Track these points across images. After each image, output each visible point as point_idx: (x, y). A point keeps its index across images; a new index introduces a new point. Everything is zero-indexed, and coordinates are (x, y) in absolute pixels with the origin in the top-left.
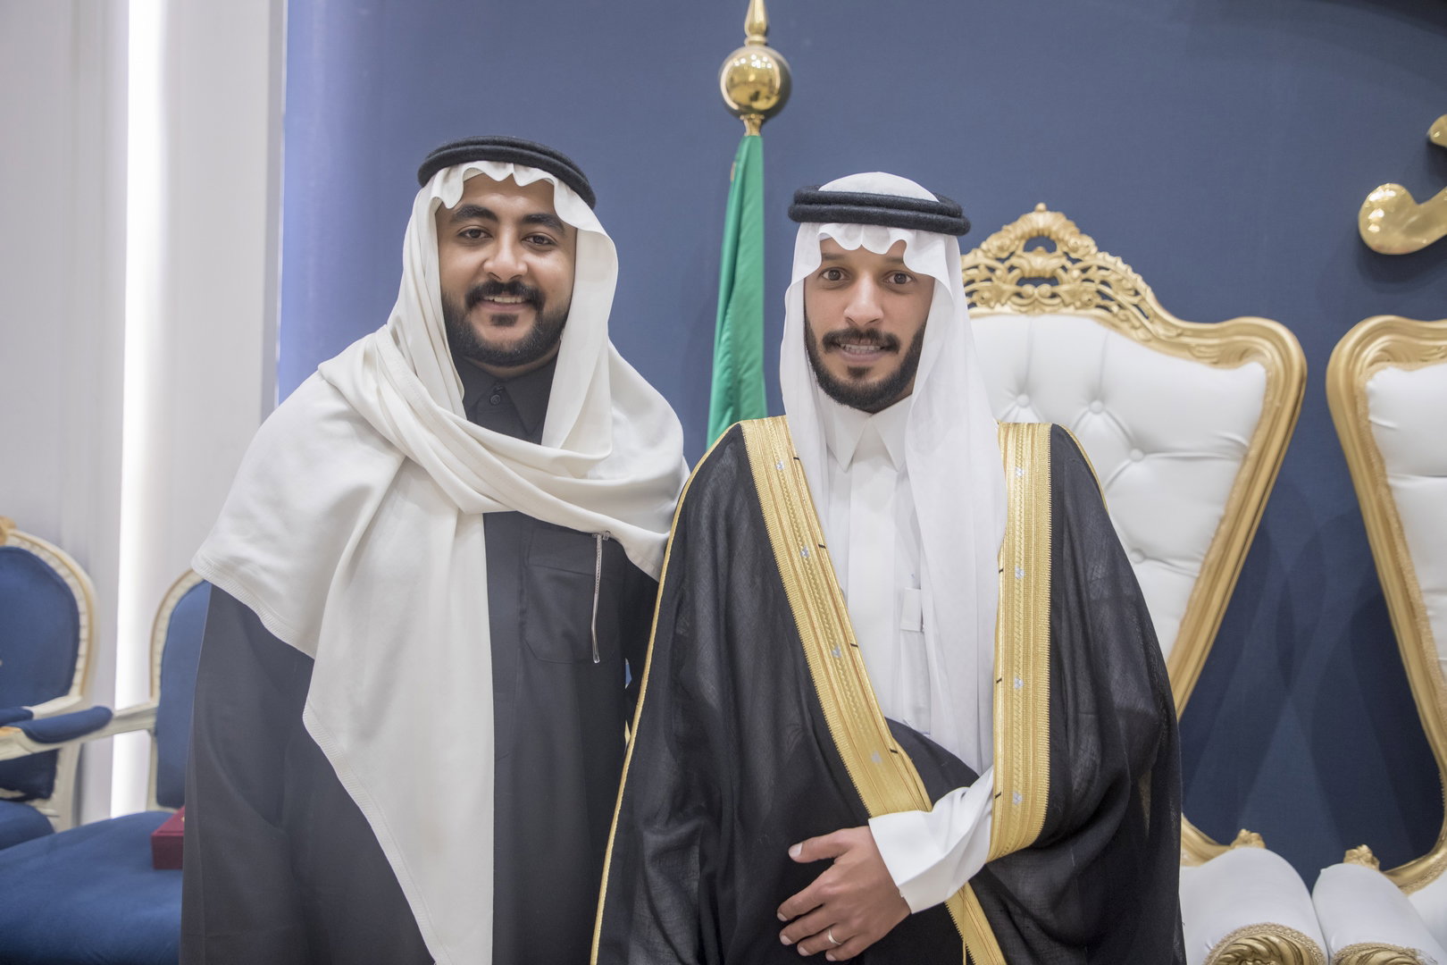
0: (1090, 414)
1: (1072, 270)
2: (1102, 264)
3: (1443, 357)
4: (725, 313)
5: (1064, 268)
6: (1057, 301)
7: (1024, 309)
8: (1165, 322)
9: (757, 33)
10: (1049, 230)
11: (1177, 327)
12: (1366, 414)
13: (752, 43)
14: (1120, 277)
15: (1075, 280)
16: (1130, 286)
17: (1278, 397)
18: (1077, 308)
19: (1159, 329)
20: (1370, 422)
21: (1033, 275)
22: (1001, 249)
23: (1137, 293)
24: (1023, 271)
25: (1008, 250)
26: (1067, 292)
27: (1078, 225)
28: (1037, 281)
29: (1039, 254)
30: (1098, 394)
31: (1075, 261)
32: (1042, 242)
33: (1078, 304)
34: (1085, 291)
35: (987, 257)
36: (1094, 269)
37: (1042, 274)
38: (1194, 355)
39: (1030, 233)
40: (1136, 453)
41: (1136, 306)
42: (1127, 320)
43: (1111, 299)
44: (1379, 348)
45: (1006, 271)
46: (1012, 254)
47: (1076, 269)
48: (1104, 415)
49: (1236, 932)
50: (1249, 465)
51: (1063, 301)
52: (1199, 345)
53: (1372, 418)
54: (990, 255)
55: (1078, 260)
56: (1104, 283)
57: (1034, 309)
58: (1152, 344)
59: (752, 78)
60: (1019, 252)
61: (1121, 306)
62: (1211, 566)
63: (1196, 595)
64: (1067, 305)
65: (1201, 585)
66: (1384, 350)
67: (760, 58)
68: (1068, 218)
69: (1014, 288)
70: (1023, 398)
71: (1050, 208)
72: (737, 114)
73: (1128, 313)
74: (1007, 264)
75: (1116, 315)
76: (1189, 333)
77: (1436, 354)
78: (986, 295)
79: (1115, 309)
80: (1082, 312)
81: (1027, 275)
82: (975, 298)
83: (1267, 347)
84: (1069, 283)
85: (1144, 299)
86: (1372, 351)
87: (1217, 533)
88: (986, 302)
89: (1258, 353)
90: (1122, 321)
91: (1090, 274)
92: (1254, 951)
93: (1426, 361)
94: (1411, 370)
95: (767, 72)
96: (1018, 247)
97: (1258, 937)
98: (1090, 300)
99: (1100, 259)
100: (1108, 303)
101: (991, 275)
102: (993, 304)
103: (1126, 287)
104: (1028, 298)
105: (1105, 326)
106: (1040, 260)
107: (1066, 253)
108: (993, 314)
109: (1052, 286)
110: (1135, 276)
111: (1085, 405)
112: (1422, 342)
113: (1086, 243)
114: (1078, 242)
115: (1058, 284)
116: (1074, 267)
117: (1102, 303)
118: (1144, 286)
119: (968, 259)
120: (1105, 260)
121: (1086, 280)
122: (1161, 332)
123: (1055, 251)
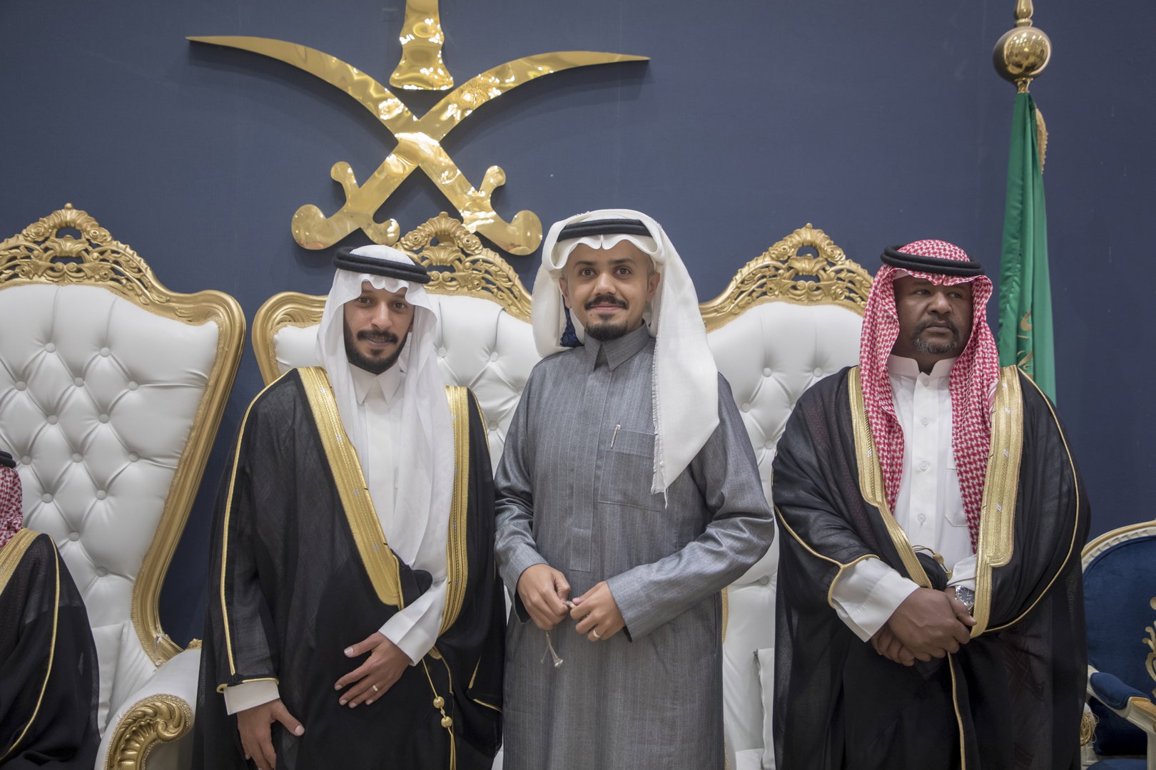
0: (100, 357)
1: (92, 253)
2: (115, 249)
5: (86, 250)
6: (82, 274)
7: (55, 280)
8: (159, 292)
10: (74, 221)
11: (166, 295)
12: (275, 356)
14: (128, 259)
15: (95, 259)
16: (135, 265)
17: (227, 344)
18: (96, 281)
19: (154, 297)
20: (277, 361)
21: (63, 255)
22: (37, 234)
23: (140, 271)
24: (55, 252)
25: (43, 235)
26: (89, 268)
27: (97, 221)
28: (66, 259)
29: (67, 241)
30: (104, 342)
31: (95, 246)
32: (68, 230)
33: (97, 277)
34: (102, 267)
35: (27, 240)
36: (109, 251)
37: (70, 255)
38: (177, 315)
39: (60, 225)
40: (132, 384)
41: (139, 280)
42: (133, 290)
43: (122, 275)
44: (283, 313)
45: (41, 251)
46: (47, 239)
47: (96, 252)
48: (110, 357)
49: (136, 704)
50: (209, 390)
51: (86, 275)
52: (179, 309)
53: (277, 359)
54: (29, 239)
55: (98, 246)
56: (116, 262)
57: (64, 280)
58: (148, 307)
60: (53, 238)
61: (128, 279)
62: (186, 461)
63: (176, 481)
64: (89, 278)
65: (179, 475)
66: (284, 314)
68: (90, 215)
69: (49, 264)
70: (50, 346)
71: (75, 207)
73: (134, 285)
74: (43, 246)
75: (124, 286)
76: (174, 300)
78: (26, 268)
79: (124, 281)
80: (100, 283)
81: (58, 255)
82: (17, 270)
83: (222, 312)
84: (90, 262)
85: (145, 275)
86: (279, 314)
87: (189, 439)
88: (26, 274)
89: (217, 315)
90: (129, 290)
91: (106, 256)
92: (145, 714)
94: (303, 328)
96: (51, 232)
97: (148, 704)
98: (105, 274)
99: (114, 245)
100: (119, 277)
101: (29, 254)
102: (31, 276)
103: (132, 266)
104: (59, 272)
105: (116, 294)
106: (69, 244)
107: (88, 240)
108: (30, 283)
109: (77, 264)
110: (139, 258)
111: (96, 350)
112: (314, 309)
113: (103, 234)
114: (98, 233)
115: (82, 262)
116: (94, 250)
117: (115, 277)
118: (145, 266)
119: (12, 242)
120: (117, 246)
121: (104, 260)
122: (156, 298)
123: (80, 238)
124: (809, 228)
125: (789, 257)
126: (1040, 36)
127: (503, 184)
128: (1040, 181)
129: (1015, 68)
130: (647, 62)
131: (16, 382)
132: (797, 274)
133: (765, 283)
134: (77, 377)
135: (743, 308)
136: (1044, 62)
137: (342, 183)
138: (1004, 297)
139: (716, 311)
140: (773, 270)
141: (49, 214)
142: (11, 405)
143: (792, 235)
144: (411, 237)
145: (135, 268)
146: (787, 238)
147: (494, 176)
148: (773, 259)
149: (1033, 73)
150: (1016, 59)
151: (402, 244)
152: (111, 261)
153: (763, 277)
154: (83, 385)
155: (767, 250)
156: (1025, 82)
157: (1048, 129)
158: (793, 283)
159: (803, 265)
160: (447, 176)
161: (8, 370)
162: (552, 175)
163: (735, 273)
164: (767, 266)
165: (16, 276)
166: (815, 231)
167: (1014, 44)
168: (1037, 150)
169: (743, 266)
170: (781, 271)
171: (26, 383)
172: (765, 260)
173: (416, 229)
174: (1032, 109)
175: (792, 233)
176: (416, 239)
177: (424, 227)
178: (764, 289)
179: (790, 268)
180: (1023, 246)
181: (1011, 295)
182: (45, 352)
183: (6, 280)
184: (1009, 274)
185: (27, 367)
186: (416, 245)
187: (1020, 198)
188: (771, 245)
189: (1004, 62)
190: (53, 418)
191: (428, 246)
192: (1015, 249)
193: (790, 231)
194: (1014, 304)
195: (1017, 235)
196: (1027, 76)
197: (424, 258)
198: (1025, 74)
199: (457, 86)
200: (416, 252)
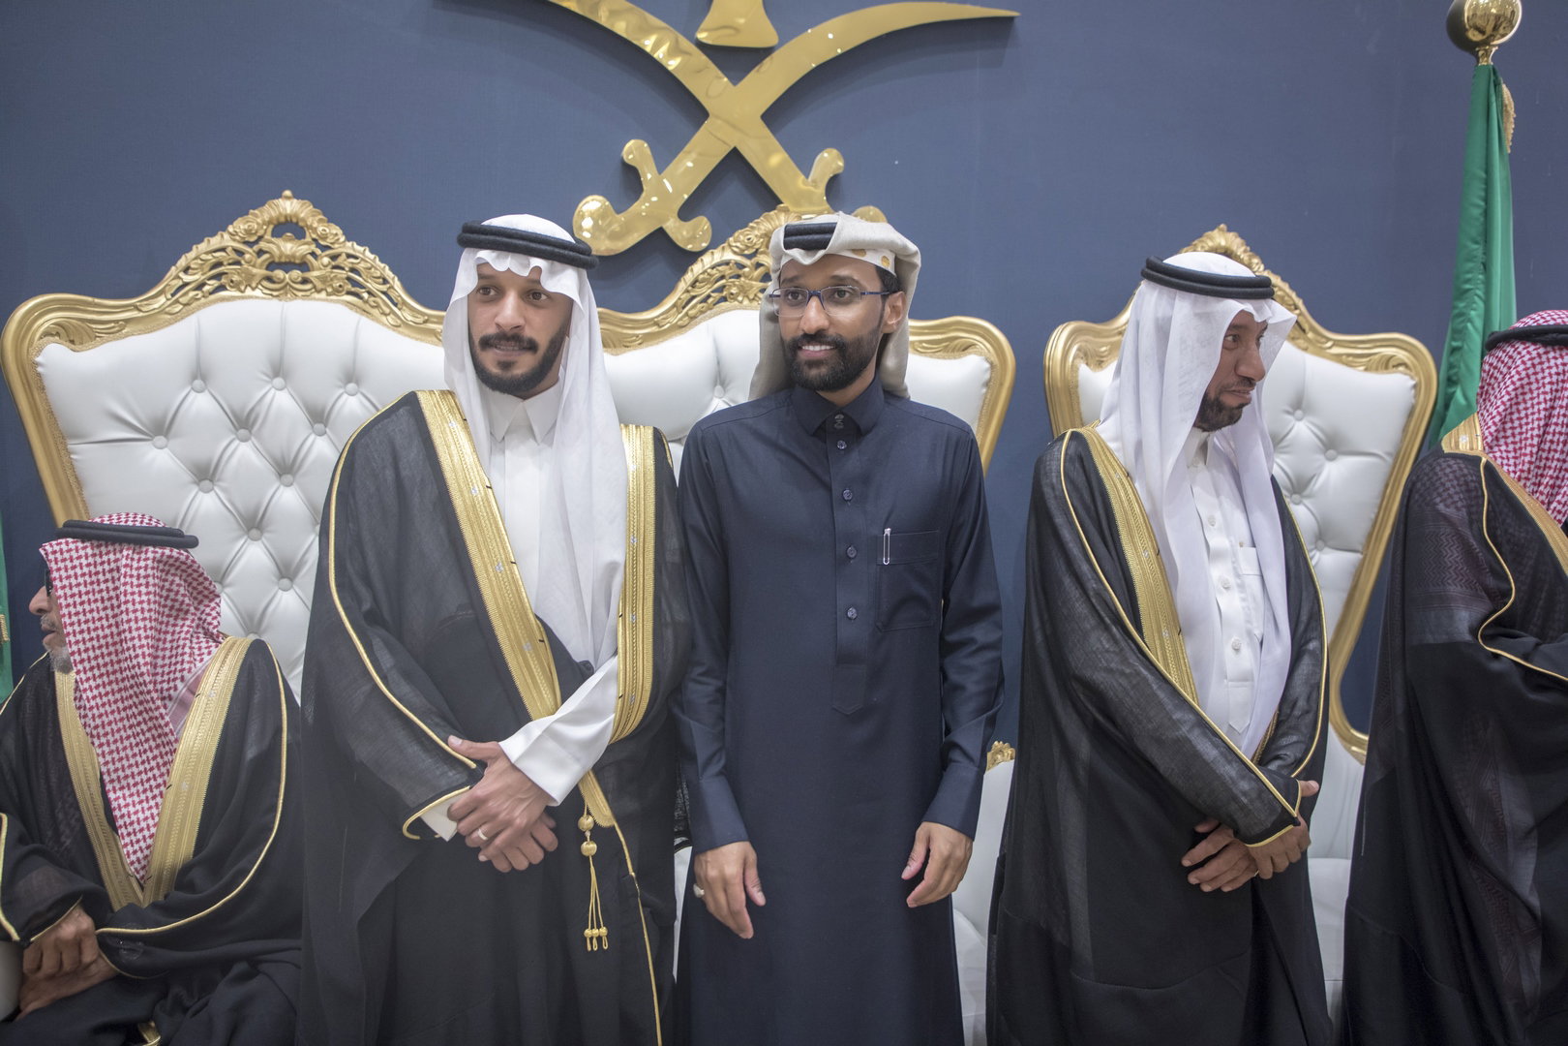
0: (345, 396)
1: (322, 257)
2: (351, 252)
3: (640, 344)
5: (313, 254)
6: (309, 286)
7: (275, 293)
8: (412, 309)
10: (296, 215)
11: (423, 314)
14: (369, 265)
15: (326, 266)
16: (379, 274)
18: (328, 294)
19: (408, 316)
21: (283, 260)
22: (248, 232)
23: (385, 281)
24: (272, 256)
25: (256, 232)
26: (316, 277)
27: (325, 216)
28: (287, 265)
29: (290, 240)
30: (352, 377)
31: (325, 248)
32: (288, 227)
33: (330, 290)
34: (336, 276)
35: (234, 240)
36: (344, 256)
37: (292, 260)
39: (278, 219)
41: (384, 293)
42: (378, 306)
43: (362, 286)
45: (254, 254)
46: (260, 238)
47: (326, 256)
48: (359, 395)
51: (315, 287)
54: (237, 238)
55: (328, 248)
56: (353, 270)
57: (286, 294)
58: (400, 329)
60: (268, 237)
61: (370, 293)
64: (319, 292)
68: (315, 207)
69: (264, 272)
70: (278, 381)
71: (296, 196)
73: (378, 299)
74: (256, 248)
75: (366, 302)
76: (435, 320)
77: (635, 341)
78: (236, 278)
79: (366, 295)
80: (333, 298)
81: (277, 260)
82: (224, 280)
84: (321, 269)
85: (392, 287)
88: (236, 285)
90: (373, 307)
91: (340, 261)
93: (626, 346)
94: (617, 355)
96: (266, 230)
98: (340, 286)
99: (349, 247)
100: (358, 290)
101: (240, 258)
102: (243, 288)
103: (375, 275)
104: (279, 283)
105: (357, 312)
106: (289, 245)
107: (314, 240)
108: (243, 298)
109: (302, 272)
110: (382, 265)
111: (340, 387)
112: (625, 331)
113: (334, 232)
114: (328, 231)
115: (308, 270)
116: (324, 254)
117: (353, 289)
118: (391, 274)
119: (215, 241)
120: (354, 250)
122: (410, 318)
123: (304, 237)
124: (1222, 230)
127: (841, 171)
128: (1506, 173)
129: (1476, 33)
131: (237, 430)
134: (315, 423)
136: (1513, 27)
137: (638, 167)
141: (263, 204)
142: (234, 461)
143: (1203, 239)
144: (742, 237)
145: (379, 278)
146: (1196, 242)
147: (829, 161)
149: (1499, 41)
150: (1480, 22)
151: (730, 246)
152: (347, 269)
154: (326, 433)
156: (1488, 52)
157: (1515, 112)
160: (771, 160)
161: (226, 413)
162: (897, 162)
165: (222, 288)
166: (1231, 235)
167: (1477, 5)
168: (1503, 134)
171: (250, 432)
173: (746, 227)
174: (1497, 85)
175: (1201, 236)
176: (749, 239)
177: (757, 223)
180: (1488, 252)
181: (1473, 313)
182: (273, 391)
183: (211, 293)
184: (1467, 286)
185: (252, 410)
186: (748, 247)
187: (1483, 194)
189: (1463, 27)
190: (288, 478)
192: (1476, 257)
194: (1479, 323)
195: (1479, 239)
196: (1488, 44)
197: (759, 265)
198: (1486, 42)
199: (781, 44)
200: (749, 257)
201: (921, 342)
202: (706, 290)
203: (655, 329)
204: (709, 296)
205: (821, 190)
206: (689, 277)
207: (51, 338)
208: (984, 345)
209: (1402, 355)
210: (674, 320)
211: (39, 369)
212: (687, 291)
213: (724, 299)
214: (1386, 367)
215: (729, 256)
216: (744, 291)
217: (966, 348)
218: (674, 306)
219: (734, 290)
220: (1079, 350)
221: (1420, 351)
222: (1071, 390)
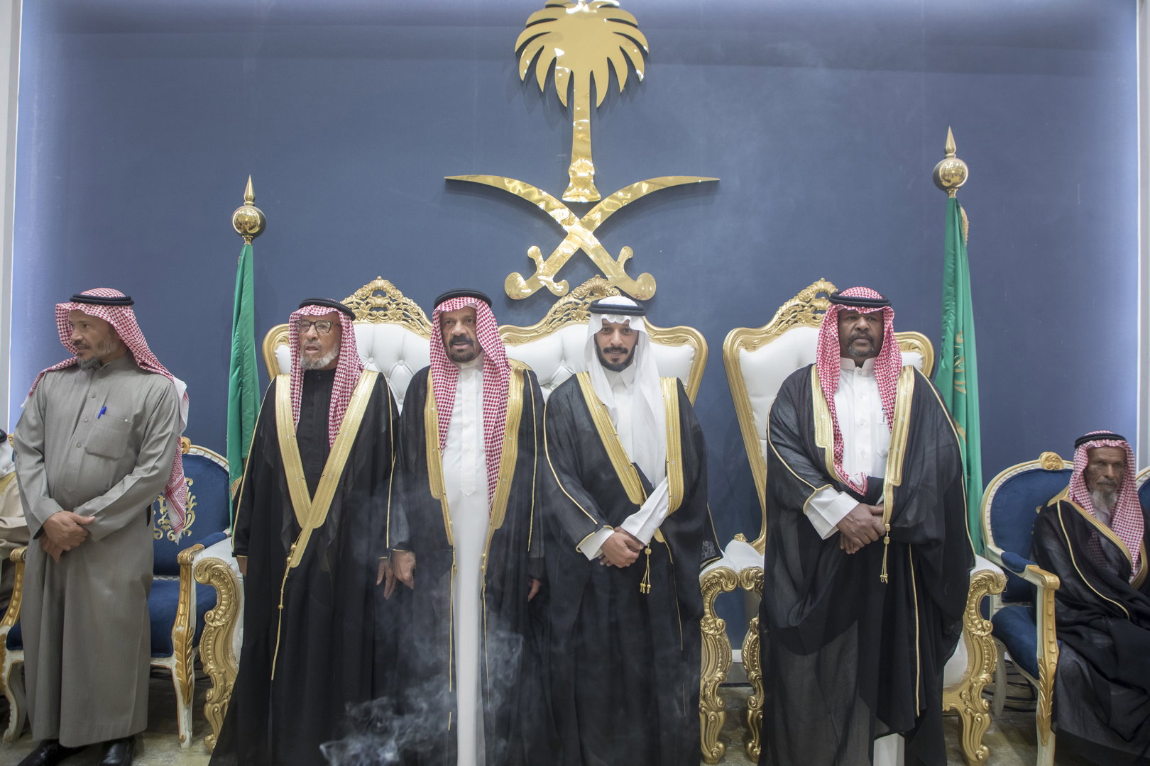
0: (398, 365)
1: (392, 305)
2: (405, 302)
4: (236, 326)
5: (389, 303)
6: (387, 317)
7: (373, 321)
9: (250, 200)
10: (383, 287)
13: (246, 204)
14: (412, 308)
15: (394, 308)
16: (416, 311)
18: (395, 321)
21: (377, 306)
22: (363, 295)
23: (419, 314)
24: (372, 305)
25: (366, 295)
26: (391, 314)
27: (394, 286)
28: (378, 309)
29: (378, 298)
30: (401, 357)
32: (379, 292)
33: (395, 319)
34: (398, 313)
36: (402, 304)
37: (380, 306)
39: (375, 289)
41: (418, 320)
42: (415, 326)
43: (409, 317)
45: (365, 304)
46: (367, 297)
48: (405, 367)
51: (389, 318)
54: (358, 297)
55: (395, 300)
56: (405, 310)
57: (377, 321)
58: (424, 336)
59: (247, 220)
60: (371, 297)
61: (412, 320)
64: (391, 320)
67: (251, 211)
69: (369, 312)
70: (371, 359)
71: (383, 278)
72: (241, 235)
73: (415, 323)
74: (365, 301)
75: (410, 324)
77: (526, 340)
79: (410, 321)
80: (397, 322)
81: (374, 306)
84: (391, 310)
85: (421, 317)
90: (413, 326)
91: (400, 306)
93: (522, 342)
94: (516, 346)
95: (254, 217)
96: (370, 294)
98: (400, 317)
99: (404, 300)
100: (407, 318)
101: (359, 306)
103: (414, 312)
104: (374, 316)
105: (407, 328)
106: (379, 300)
107: (390, 297)
109: (384, 311)
110: (418, 307)
111: (396, 362)
112: (521, 335)
113: (398, 293)
114: (395, 293)
115: (387, 310)
116: (393, 303)
117: (405, 318)
118: (422, 311)
119: (349, 299)
121: (398, 309)
123: (386, 296)
124: (822, 281)
125: (811, 299)
126: (960, 163)
127: (631, 257)
128: (965, 251)
129: (947, 183)
130: (718, 181)
132: (816, 309)
133: (796, 316)
135: (783, 331)
136: (964, 179)
137: (534, 259)
138: (945, 322)
139: (767, 333)
140: (801, 307)
141: (369, 283)
143: (813, 285)
144: (578, 290)
145: (416, 313)
146: (809, 287)
147: (626, 253)
148: (801, 300)
149: (958, 186)
150: (946, 178)
151: (574, 294)
152: (403, 309)
153: (795, 311)
155: (797, 295)
156: (953, 191)
157: (969, 219)
158: (814, 315)
159: (820, 304)
162: (661, 251)
163: (778, 309)
164: (797, 305)
166: (826, 283)
167: (945, 169)
168: (962, 232)
169: (782, 305)
170: (806, 308)
172: (795, 301)
173: (580, 285)
174: (958, 207)
175: (812, 284)
176: (580, 291)
177: (585, 284)
178: (795, 319)
179: (811, 306)
180: (956, 290)
181: (950, 321)
184: (947, 308)
186: (581, 295)
187: (953, 261)
188: (800, 292)
189: (940, 179)
191: (588, 296)
192: (951, 293)
193: (810, 283)
194: (952, 327)
195: (952, 284)
196: (954, 188)
197: (585, 303)
198: (953, 186)
199: (603, 199)
200: (581, 300)
201: (664, 338)
202: (559, 316)
203: (536, 334)
204: (562, 318)
205: (622, 265)
206: (553, 309)
207: (281, 343)
208: (692, 340)
209: (917, 343)
210: (544, 330)
211: (276, 356)
212: (552, 316)
213: (570, 319)
214: (909, 349)
215: (572, 299)
216: (579, 315)
217: (685, 341)
218: (546, 323)
219: (574, 315)
220: (741, 341)
221: (925, 341)
222: (736, 362)
